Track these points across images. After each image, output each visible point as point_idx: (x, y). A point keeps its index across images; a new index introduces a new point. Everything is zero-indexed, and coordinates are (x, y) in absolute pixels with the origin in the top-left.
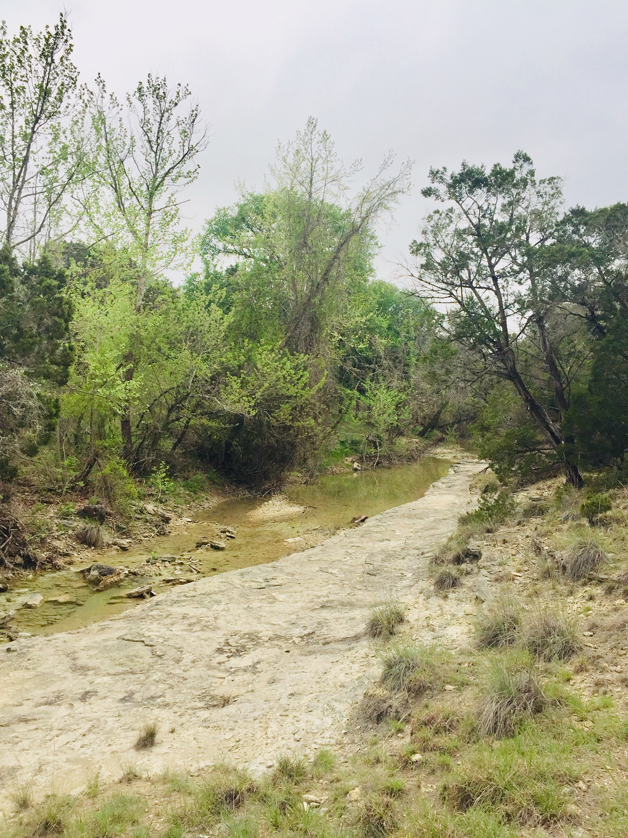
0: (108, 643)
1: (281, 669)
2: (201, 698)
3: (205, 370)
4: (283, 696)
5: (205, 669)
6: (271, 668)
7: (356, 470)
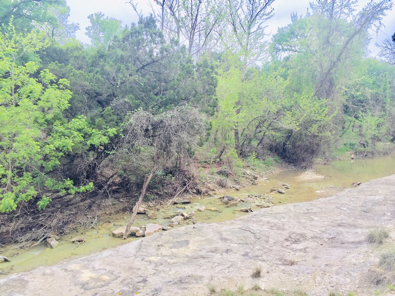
0: (235, 230)
1: (319, 253)
2: (280, 260)
3: (274, 109)
4: (322, 265)
5: (280, 247)
6: (314, 251)
7: (353, 158)
